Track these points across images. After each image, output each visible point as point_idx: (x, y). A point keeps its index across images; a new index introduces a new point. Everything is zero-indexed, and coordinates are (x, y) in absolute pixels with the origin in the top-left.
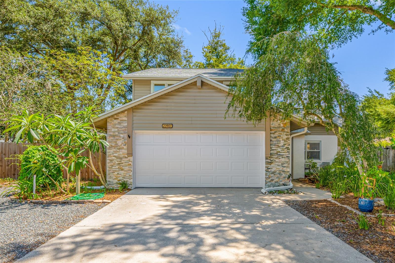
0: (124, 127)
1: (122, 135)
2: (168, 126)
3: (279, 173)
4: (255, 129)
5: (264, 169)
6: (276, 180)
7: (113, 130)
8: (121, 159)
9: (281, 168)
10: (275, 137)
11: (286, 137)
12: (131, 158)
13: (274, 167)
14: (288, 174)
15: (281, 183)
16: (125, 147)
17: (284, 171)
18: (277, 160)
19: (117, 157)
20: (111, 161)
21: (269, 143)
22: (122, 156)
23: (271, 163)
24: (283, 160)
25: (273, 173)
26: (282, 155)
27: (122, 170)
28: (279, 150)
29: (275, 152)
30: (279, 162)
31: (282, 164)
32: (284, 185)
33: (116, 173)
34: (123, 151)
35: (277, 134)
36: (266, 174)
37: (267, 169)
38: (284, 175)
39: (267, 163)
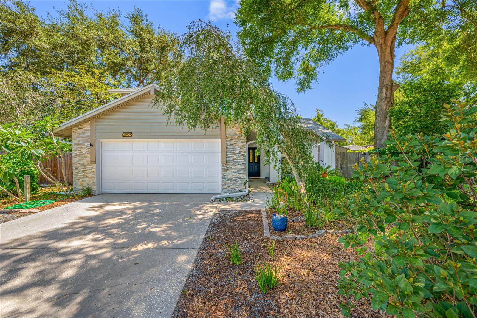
0: (88, 136)
1: (86, 144)
2: (128, 135)
3: (235, 180)
4: (205, 136)
5: (220, 175)
6: (233, 186)
7: (78, 139)
8: (85, 166)
9: (237, 175)
10: (231, 145)
11: (242, 144)
12: (95, 166)
13: (230, 174)
14: (245, 180)
15: (238, 189)
16: (89, 155)
17: (240, 178)
18: (233, 167)
19: (82, 165)
20: (77, 168)
21: (225, 150)
22: (86, 164)
23: (227, 170)
24: (239, 166)
25: (230, 179)
26: (238, 162)
27: (87, 177)
28: (235, 157)
29: (232, 159)
30: (236, 169)
31: (238, 171)
32: (240, 191)
33: (81, 180)
34: (87, 158)
35: (232, 142)
36: (222, 181)
37: (224, 176)
38: (240, 182)
39: (223, 170)
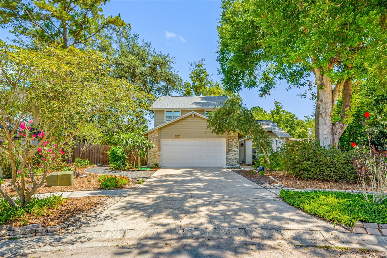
0: (156, 137)
1: (155, 141)
2: (177, 137)
3: (233, 159)
4: (220, 137)
5: (226, 157)
6: (232, 163)
7: (151, 138)
8: (155, 152)
9: (234, 157)
10: (231, 141)
11: (236, 141)
12: (160, 152)
13: (230, 156)
14: (238, 160)
15: (234, 164)
16: (157, 147)
17: (235, 158)
18: (232, 153)
19: (153, 152)
20: (150, 153)
21: (228, 145)
22: (155, 151)
23: (229, 154)
24: (235, 153)
25: (230, 159)
26: (234, 150)
27: (156, 158)
28: (233, 148)
29: (231, 149)
30: (233, 154)
31: (235, 155)
32: (235, 165)
33: (153, 160)
34: (156, 148)
35: (231, 140)
36: (226, 160)
37: (227, 157)
38: (235, 160)
39: (227, 154)
